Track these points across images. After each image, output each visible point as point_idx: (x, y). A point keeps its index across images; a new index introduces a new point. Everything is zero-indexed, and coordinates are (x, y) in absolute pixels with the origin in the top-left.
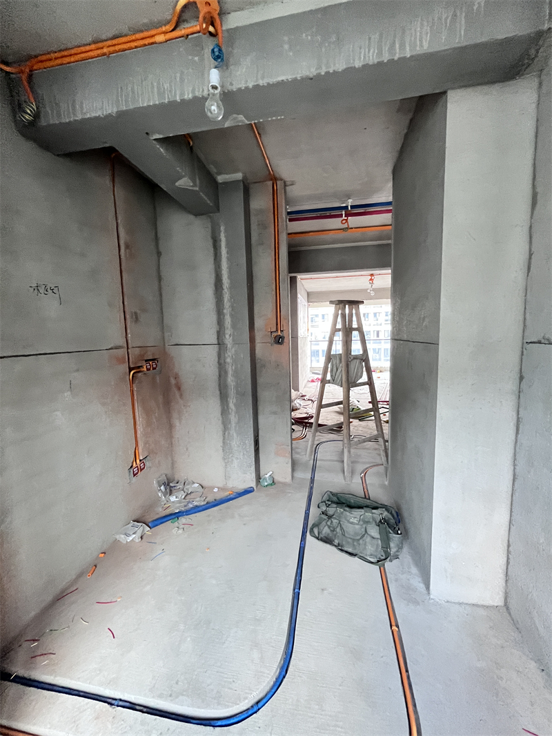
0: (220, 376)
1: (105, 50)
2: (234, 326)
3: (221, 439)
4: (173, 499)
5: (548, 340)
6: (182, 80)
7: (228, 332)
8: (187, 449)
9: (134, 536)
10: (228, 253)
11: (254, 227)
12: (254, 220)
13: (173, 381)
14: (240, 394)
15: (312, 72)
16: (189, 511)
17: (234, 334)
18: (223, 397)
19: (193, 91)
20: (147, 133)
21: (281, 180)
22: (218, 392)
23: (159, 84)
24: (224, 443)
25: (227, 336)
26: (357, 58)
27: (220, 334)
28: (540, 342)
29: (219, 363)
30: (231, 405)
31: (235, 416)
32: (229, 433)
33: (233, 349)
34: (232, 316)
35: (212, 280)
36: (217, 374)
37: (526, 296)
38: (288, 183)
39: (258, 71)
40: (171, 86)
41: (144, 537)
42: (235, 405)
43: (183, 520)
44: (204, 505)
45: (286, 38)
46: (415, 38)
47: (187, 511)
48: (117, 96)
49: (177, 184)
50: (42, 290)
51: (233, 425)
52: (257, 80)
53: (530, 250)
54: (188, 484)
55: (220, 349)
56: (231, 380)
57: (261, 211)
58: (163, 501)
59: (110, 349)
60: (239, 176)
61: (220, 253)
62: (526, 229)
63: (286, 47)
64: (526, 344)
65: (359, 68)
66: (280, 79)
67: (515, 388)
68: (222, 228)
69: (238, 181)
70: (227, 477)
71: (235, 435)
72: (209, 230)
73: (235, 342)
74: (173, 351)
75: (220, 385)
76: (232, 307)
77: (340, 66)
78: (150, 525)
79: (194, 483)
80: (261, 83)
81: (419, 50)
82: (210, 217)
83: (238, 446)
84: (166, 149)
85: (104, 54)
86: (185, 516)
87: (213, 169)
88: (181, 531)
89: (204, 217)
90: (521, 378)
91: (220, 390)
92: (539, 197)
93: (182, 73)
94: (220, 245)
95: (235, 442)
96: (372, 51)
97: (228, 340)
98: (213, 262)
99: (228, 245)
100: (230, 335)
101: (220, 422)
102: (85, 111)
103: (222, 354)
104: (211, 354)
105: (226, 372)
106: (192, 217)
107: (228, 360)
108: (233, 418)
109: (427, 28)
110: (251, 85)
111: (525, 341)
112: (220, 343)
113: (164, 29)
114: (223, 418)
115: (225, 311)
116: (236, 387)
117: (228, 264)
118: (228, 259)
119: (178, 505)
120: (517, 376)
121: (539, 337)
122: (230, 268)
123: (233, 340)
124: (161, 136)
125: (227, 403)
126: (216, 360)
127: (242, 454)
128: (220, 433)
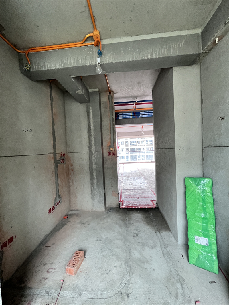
0: (90, 164)
1: (58, 48)
2: (95, 145)
3: (91, 190)
5: (211, 146)
6: (85, 59)
7: (93, 147)
8: (76, 195)
10: (93, 117)
11: (102, 108)
12: (102, 105)
13: (70, 167)
14: (98, 171)
15: (131, 60)
17: (95, 148)
18: (91, 173)
19: (90, 63)
20: (70, 75)
21: (113, 91)
22: (89, 171)
23: (77, 60)
24: (91, 192)
25: (93, 149)
26: (145, 56)
27: (90, 148)
28: (208, 147)
29: (90, 159)
30: (95, 176)
31: (96, 180)
32: (94, 188)
33: (95, 154)
34: (94, 140)
35: (87, 128)
36: (89, 163)
37: (202, 132)
38: (115, 93)
39: (112, 58)
40: (81, 61)
42: (96, 176)
45: (122, 49)
46: (163, 52)
48: (61, 63)
49: (76, 92)
50: (26, 131)
51: (95, 184)
52: (112, 61)
53: (202, 117)
55: (90, 154)
56: (94, 166)
57: (105, 103)
59: (48, 154)
60: (97, 90)
61: (90, 117)
62: (200, 110)
63: (122, 51)
64: (203, 148)
65: (146, 60)
66: (120, 61)
67: (201, 163)
68: (91, 108)
69: (97, 91)
70: (93, 206)
71: (96, 188)
72: (86, 109)
73: (96, 151)
74: (70, 155)
75: (90, 168)
76: (95, 137)
77: (140, 58)
80: (113, 62)
81: (164, 56)
82: (86, 104)
83: (98, 193)
84: (75, 80)
85: (57, 49)
87: (88, 87)
89: (84, 104)
90: (203, 159)
91: (90, 170)
92: (203, 101)
93: (86, 57)
94: (90, 115)
95: (96, 191)
96: (150, 55)
97: (93, 150)
98: (87, 120)
99: (93, 115)
100: (94, 148)
101: (90, 183)
102: (49, 67)
103: (91, 156)
104: (86, 156)
105: (92, 163)
106: (79, 104)
107: (93, 158)
108: (95, 181)
109: (167, 49)
110: (110, 62)
111: (203, 147)
112: (90, 151)
113: (80, 43)
114: (91, 181)
115: (92, 139)
116: (97, 169)
117: (93, 121)
118: (93, 119)
120: (202, 159)
121: (208, 146)
122: (94, 123)
123: (95, 150)
124: (75, 76)
125: (93, 175)
126: (88, 158)
127: (99, 196)
128: (90, 188)
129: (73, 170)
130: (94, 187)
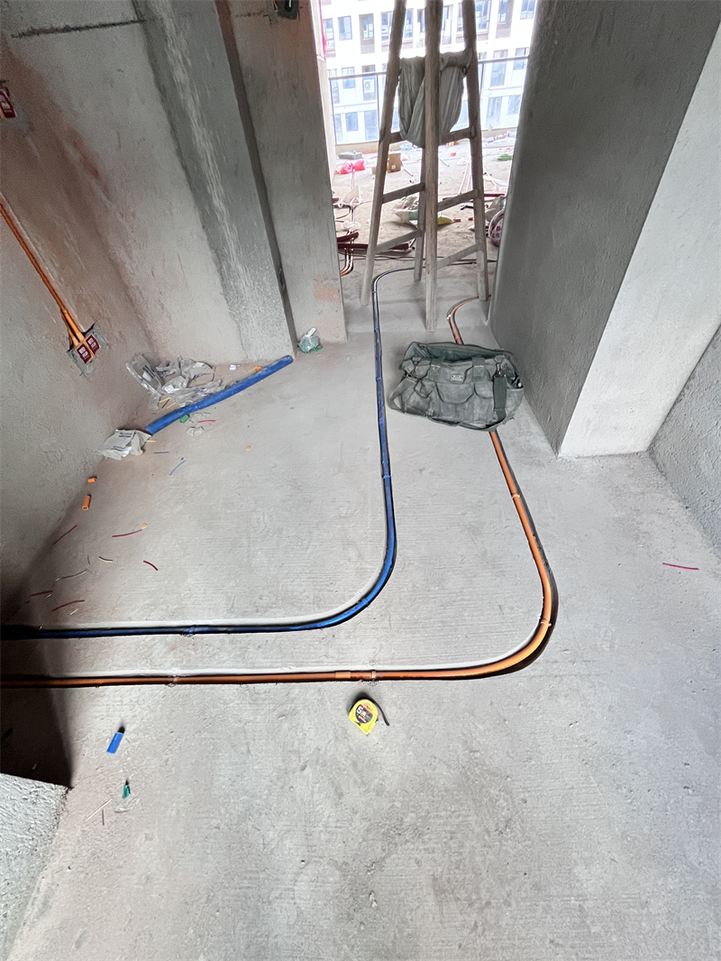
0: (173, 128)
3: (218, 281)
4: (169, 389)
8: (163, 308)
9: (130, 448)
13: (72, 153)
14: (229, 172)
16: (203, 402)
18: (197, 186)
24: (224, 286)
30: (217, 203)
31: (231, 228)
32: (229, 266)
33: (182, 38)
41: (147, 448)
42: (226, 203)
43: (197, 416)
44: (222, 391)
47: (198, 404)
51: (233, 247)
54: (186, 365)
55: (148, 37)
56: (201, 138)
58: (155, 395)
70: (245, 346)
71: (240, 267)
74: (31, 54)
75: (179, 152)
78: (148, 430)
79: (195, 362)
83: (252, 289)
86: (199, 411)
88: (200, 431)
91: (185, 168)
95: (244, 282)
101: (205, 243)
103: (159, 55)
105: (184, 115)
108: (229, 233)
112: (145, 18)
114: (207, 234)
116: (218, 154)
119: (181, 397)
125: (208, 198)
126: (151, 75)
127: (261, 303)
128: (213, 268)
129: (96, 174)
130: (232, 265)
